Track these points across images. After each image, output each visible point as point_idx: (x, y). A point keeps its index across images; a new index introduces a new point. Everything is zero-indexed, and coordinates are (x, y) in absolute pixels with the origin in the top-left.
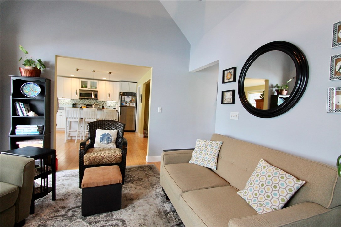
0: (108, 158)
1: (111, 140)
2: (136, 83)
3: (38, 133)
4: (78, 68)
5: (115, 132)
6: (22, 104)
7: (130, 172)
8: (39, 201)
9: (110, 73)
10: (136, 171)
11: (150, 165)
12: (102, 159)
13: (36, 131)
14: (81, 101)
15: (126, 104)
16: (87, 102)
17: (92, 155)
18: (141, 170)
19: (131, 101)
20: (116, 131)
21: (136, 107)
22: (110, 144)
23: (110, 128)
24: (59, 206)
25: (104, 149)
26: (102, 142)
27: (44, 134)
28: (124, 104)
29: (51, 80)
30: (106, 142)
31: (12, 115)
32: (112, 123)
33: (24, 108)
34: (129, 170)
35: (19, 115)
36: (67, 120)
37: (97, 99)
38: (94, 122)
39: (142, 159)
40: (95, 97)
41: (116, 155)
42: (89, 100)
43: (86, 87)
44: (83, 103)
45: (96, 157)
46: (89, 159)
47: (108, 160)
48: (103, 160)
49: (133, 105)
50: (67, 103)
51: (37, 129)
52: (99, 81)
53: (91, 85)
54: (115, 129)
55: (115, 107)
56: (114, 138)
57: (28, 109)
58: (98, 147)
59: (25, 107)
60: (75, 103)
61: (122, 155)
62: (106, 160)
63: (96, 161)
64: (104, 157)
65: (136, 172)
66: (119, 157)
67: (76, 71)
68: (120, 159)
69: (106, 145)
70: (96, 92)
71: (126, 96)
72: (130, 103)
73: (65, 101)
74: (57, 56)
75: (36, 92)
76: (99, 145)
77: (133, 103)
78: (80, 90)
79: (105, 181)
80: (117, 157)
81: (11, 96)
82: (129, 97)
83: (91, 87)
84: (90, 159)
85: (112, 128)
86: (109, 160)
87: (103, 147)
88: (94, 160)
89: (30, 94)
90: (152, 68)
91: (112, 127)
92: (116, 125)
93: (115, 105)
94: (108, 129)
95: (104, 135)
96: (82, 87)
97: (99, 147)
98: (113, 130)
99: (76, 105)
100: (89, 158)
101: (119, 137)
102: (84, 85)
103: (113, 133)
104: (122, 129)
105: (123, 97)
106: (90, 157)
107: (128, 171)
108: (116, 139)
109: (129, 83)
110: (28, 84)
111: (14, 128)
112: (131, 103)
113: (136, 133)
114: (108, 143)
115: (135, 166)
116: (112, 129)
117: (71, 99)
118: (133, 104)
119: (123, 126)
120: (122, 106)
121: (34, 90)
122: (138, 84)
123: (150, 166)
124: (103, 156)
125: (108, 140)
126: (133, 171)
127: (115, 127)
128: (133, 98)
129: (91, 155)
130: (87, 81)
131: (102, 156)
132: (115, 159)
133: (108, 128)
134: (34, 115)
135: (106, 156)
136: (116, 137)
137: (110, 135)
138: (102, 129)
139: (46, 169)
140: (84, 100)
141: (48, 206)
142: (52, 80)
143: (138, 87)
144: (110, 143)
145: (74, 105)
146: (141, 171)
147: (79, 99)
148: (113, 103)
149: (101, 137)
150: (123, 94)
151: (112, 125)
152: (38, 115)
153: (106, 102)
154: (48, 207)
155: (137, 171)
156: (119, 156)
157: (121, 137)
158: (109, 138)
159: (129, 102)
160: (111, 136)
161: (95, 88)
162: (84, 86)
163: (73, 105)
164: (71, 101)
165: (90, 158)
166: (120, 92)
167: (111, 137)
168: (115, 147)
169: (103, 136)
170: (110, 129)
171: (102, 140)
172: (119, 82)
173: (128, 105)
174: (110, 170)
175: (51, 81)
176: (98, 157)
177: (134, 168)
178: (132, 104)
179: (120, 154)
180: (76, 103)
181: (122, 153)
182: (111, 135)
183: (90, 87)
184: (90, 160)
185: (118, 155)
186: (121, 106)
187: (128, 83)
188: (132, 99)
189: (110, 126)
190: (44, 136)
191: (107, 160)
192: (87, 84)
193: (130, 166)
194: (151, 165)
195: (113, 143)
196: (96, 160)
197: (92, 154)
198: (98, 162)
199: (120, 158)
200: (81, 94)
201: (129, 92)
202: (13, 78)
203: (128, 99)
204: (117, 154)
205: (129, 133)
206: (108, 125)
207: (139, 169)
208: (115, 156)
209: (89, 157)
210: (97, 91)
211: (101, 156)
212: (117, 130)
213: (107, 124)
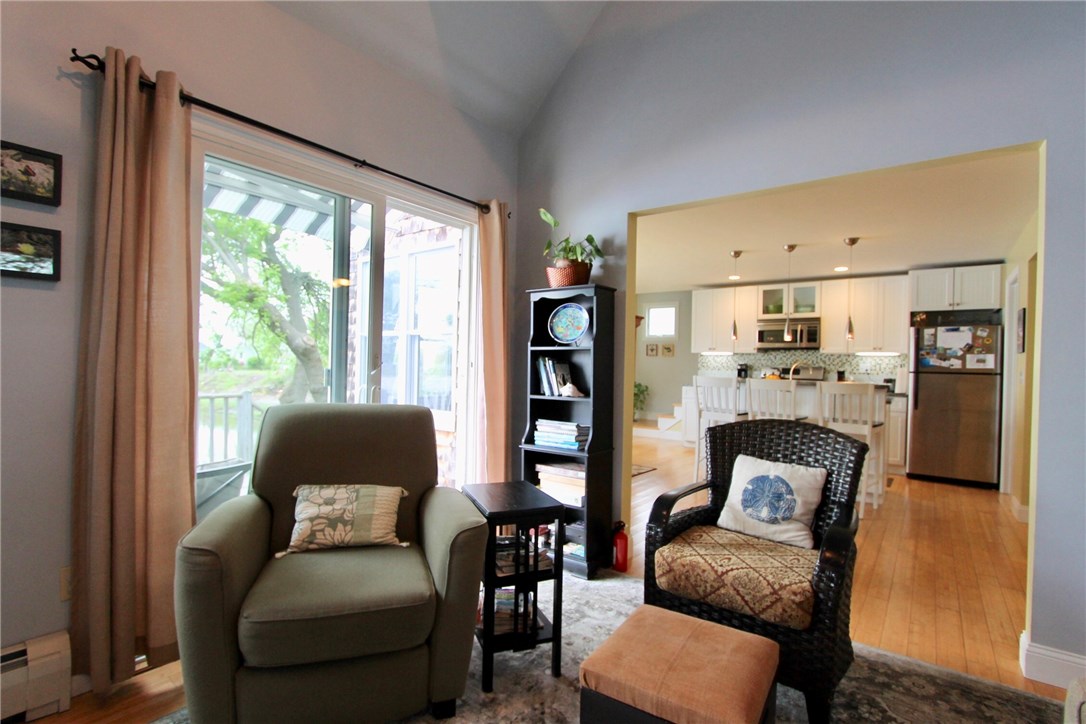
0: (741, 589)
1: (791, 509)
2: (999, 266)
3: (576, 447)
4: (737, 250)
5: (814, 476)
6: (549, 363)
7: (888, 695)
8: (527, 657)
9: (853, 241)
10: (925, 698)
11: (1039, 702)
12: (716, 585)
13: (573, 439)
14: (764, 358)
15: (945, 360)
16: (785, 359)
17: (682, 556)
18: (965, 706)
19: (969, 349)
20: (819, 473)
21: (1001, 374)
22: (784, 526)
23: (794, 453)
24: (555, 706)
25: (748, 542)
26: (749, 510)
27: (589, 452)
28: (933, 361)
29: (615, 290)
30: (765, 513)
31: (532, 393)
32: (804, 437)
33: (554, 375)
34: (886, 674)
35: (544, 394)
36: (700, 416)
37: (817, 349)
38: (730, 426)
39: (993, 644)
40: (809, 340)
41: (783, 587)
42: (789, 354)
43: (779, 310)
44: (769, 363)
45: (693, 566)
46: (667, 568)
47: (743, 598)
48: (723, 591)
49: (981, 366)
50: (725, 365)
51: (576, 434)
52: (825, 283)
53: (795, 300)
54: (817, 461)
55: (892, 377)
56: (805, 503)
57: (566, 377)
58: (731, 525)
59: (555, 372)
60: (746, 365)
61: (815, 593)
62: (732, 592)
63: (695, 587)
64: (728, 578)
65: (927, 708)
66: (798, 599)
67: (734, 259)
68: (800, 613)
69: (764, 525)
70: (813, 324)
71: (941, 330)
72: (963, 358)
73: (718, 360)
74: (633, 217)
75: (579, 328)
76: (736, 519)
77: (981, 356)
78: (759, 321)
79: (664, 697)
80: (784, 594)
81: (529, 344)
82: (957, 330)
83: (797, 308)
84: (671, 570)
85: (801, 458)
86: (747, 598)
87: (753, 533)
88: (687, 578)
89: (567, 336)
90: (1043, 148)
91: (802, 451)
92: (819, 446)
93: (895, 367)
94: (787, 459)
95: (760, 481)
96: (766, 311)
97: (738, 529)
98: (808, 464)
99: (749, 372)
100: (668, 565)
101: (834, 502)
102: (772, 303)
103: (803, 479)
104: (849, 468)
105: (928, 332)
106: (674, 560)
107: (881, 679)
108: (814, 507)
109: (958, 269)
110: (565, 307)
111: (534, 428)
112: (968, 356)
113: (1001, 498)
114: (774, 521)
115: (930, 666)
116: (800, 461)
117: (735, 354)
118: (983, 361)
119: (852, 454)
120: (920, 369)
121: (576, 324)
122: (1007, 265)
123: (1037, 710)
124: (723, 574)
125: (774, 508)
126: (908, 691)
127: (818, 453)
128: (982, 333)
129: (679, 555)
130: (781, 291)
131: (720, 570)
132: (773, 603)
133: (785, 456)
134: (573, 393)
135: (735, 578)
136: (815, 498)
137: (787, 485)
138: (762, 458)
139: (531, 562)
140: (774, 353)
141: (532, 687)
142: (620, 289)
143: (1010, 278)
144: (784, 519)
145: (744, 372)
146: (959, 712)
147: (755, 351)
148: (887, 361)
149: (750, 487)
150: (925, 321)
151: (803, 444)
152: (582, 395)
153: (855, 356)
154: (529, 689)
155: (932, 700)
156: (795, 594)
157: (839, 504)
158: (779, 497)
159: (960, 353)
160: (791, 492)
161: (809, 309)
162: (771, 307)
163: (740, 372)
164: (735, 358)
165: (675, 566)
166: (913, 315)
167: (789, 497)
168: (808, 543)
169: (758, 486)
170: (792, 461)
171: (750, 500)
172: (905, 273)
173: (956, 364)
174: (716, 650)
175: (616, 293)
176: (704, 571)
177: (922, 682)
178: (979, 361)
179: (806, 585)
180: (750, 363)
181: (817, 586)
182: (793, 486)
183: (792, 309)
184: (672, 574)
185: (794, 587)
186: (917, 373)
187: (951, 269)
188: (975, 337)
189: (795, 446)
190: (589, 458)
191: (738, 598)
192: (781, 299)
193: (904, 658)
194: (1047, 704)
195: (799, 525)
196: (692, 580)
197: (687, 551)
198: (701, 590)
199: (799, 605)
200: (762, 336)
201: (956, 308)
202: (535, 297)
203: (954, 340)
204: (786, 582)
205: (962, 489)
206: (787, 442)
207: (954, 696)
208: (777, 587)
209: (670, 560)
210: (818, 320)
211: (716, 572)
212: (825, 467)
213: (780, 438)
